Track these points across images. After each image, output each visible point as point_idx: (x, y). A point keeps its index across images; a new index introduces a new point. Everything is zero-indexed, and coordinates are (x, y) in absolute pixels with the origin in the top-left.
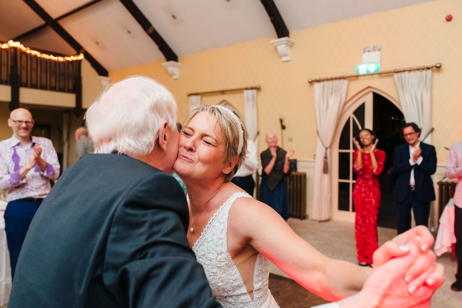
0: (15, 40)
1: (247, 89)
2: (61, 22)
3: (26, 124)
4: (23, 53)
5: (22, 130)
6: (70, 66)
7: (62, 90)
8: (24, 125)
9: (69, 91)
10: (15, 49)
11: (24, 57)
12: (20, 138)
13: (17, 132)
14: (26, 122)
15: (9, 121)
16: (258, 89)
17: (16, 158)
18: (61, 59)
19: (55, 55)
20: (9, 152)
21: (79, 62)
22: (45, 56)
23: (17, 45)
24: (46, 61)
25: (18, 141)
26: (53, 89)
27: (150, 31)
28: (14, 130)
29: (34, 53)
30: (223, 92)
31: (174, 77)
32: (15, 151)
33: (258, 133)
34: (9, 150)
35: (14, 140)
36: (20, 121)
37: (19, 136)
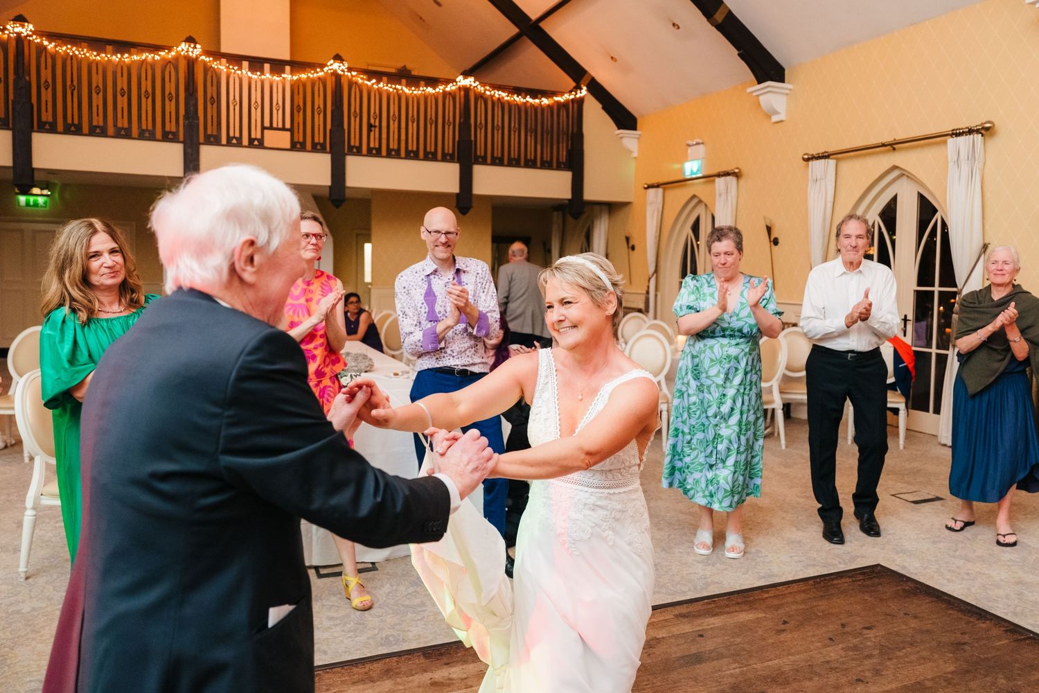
0: (466, 74)
1: (956, 134)
2: (545, 25)
3: (447, 238)
4: (480, 96)
5: (441, 248)
6: (563, 113)
7: (547, 165)
8: (443, 239)
9: (559, 167)
10: (466, 90)
11: (481, 105)
12: (437, 261)
13: (433, 250)
14: (447, 233)
15: (423, 229)
16: (985, 131)
17: (430, 296)
18: (545, 101)
19: (535, 93)
20: (421, 287)
21: (580, 102)
22: (518, 99)
23: (469, 82)
24: (518, 107)
25: (435, 267)
26: (530, 164)
27: (719, 17)
28: (430, 246)
29: (498, 94)
30: (892, 146)
31: (775, 118)
32: (430, 285)
33: (985, 247)
34: (420, 283)
35: (428, 265)
36: (438, 232)
37: (436, 258)
